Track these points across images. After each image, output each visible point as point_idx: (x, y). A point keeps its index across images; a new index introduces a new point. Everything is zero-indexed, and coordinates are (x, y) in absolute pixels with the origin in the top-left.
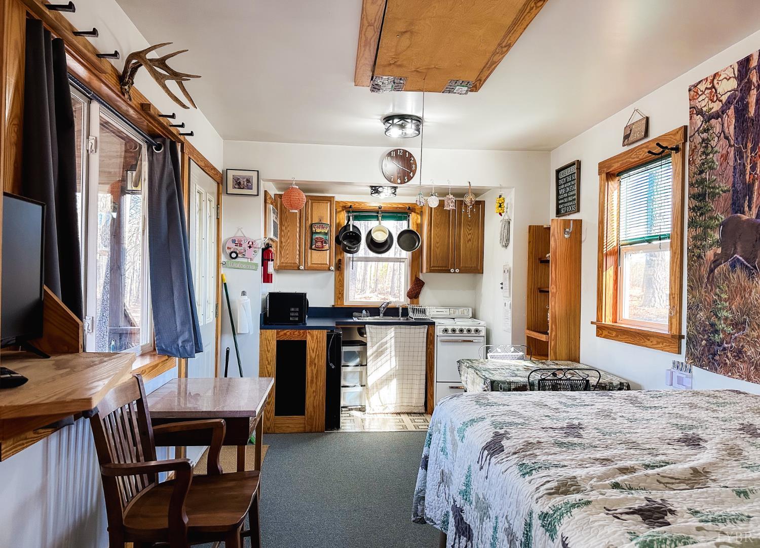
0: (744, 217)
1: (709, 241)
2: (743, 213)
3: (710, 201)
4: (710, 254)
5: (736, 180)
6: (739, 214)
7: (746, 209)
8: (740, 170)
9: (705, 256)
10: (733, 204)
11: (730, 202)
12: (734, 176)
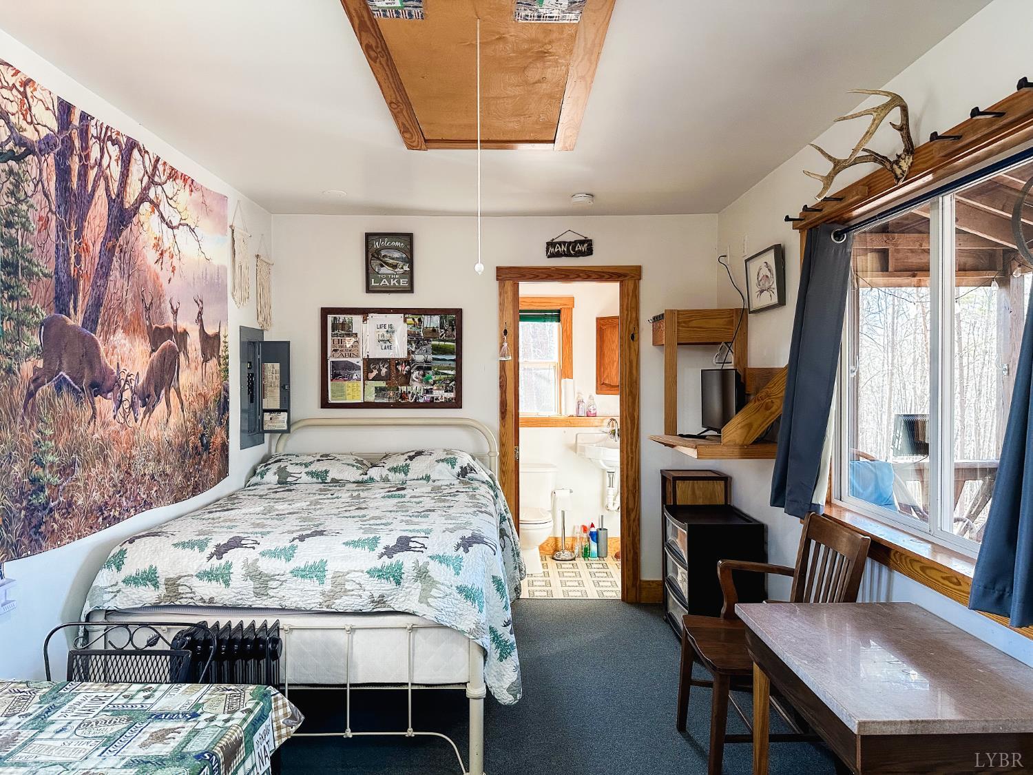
0: (71, 322)
1: (26, 347)
2: (69, 315)
3: (24, 280)
4: (27, 368)
5: (60, 266)
6: (64, 316)
7: (72, 311)
8: (64, 255)
9: (19, 370)
10: (57, 298)
11: (53, 295)
12: (57, 258)
